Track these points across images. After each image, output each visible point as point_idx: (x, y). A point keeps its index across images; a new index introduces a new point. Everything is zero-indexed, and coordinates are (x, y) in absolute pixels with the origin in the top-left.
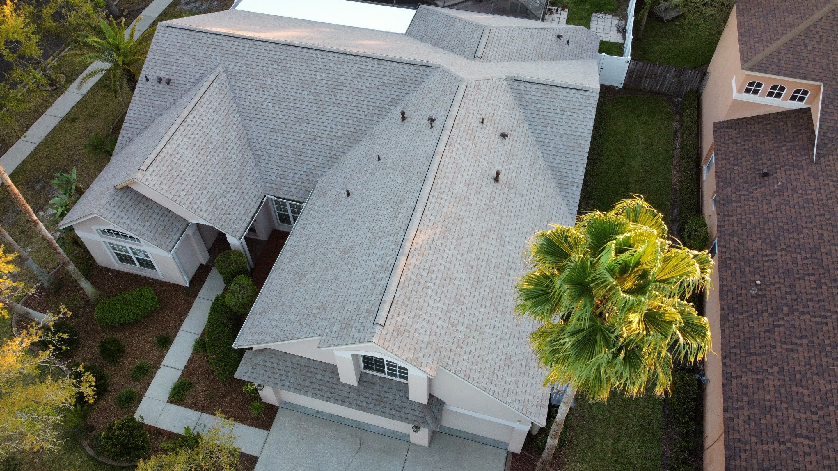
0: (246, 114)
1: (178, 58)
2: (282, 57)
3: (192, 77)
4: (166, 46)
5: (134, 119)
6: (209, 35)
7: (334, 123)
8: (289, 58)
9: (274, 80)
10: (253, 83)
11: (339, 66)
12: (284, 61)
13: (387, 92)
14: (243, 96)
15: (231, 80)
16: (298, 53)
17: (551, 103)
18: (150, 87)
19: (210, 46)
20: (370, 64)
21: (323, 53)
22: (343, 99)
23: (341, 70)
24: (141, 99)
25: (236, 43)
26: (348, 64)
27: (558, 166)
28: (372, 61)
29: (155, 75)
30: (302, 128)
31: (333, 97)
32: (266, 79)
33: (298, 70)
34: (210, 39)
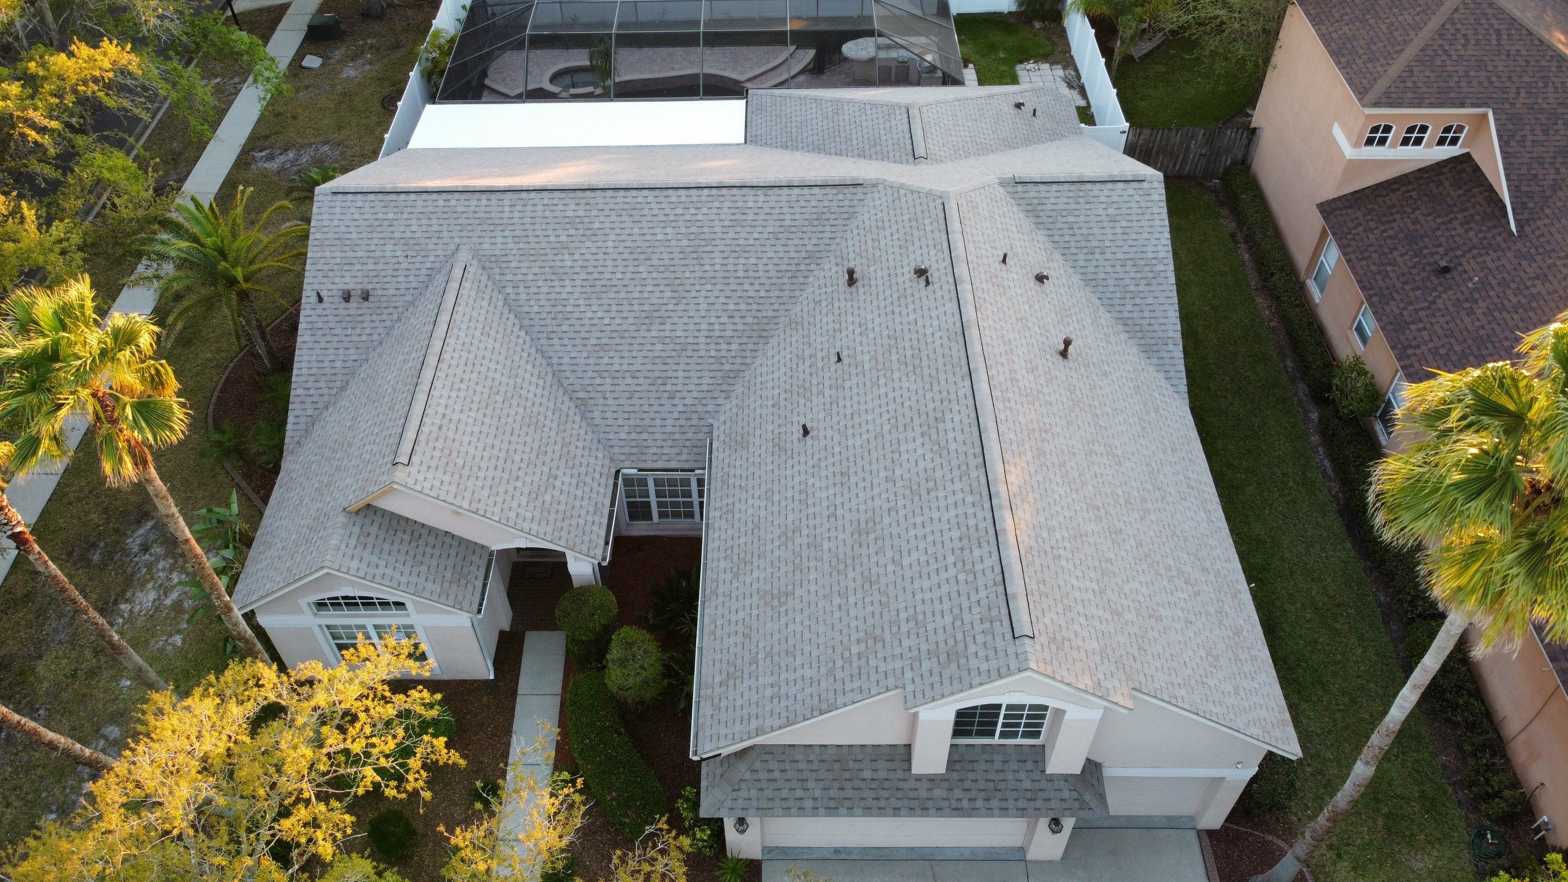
0: (536, 329)
1: (373, 248)
2: (581, 213)
3: (411, 279)
4: (343, 229)
5: (312, 378)
6: (425, 196)
7: (713, 314)
8: (594, 213)
9: (577, 257)
10: (536, 270)
11: (693, 211)
12: (586, 220)
13: (796, 242)
14: (523, 296)
15: (491, 272)
16: (608, 200)
17: (1089, 213)
18: (329, 312)
19: (433, 216)
20: (751, 198)
21: (657, 193)
22: (717, 267)
23: (700, 217)
24: (317, 338)
25: (484, 202)
26: (709, 205)
27: (1131, 315)
28: (752, 192)
29: (333, 287)
30: (654, 334)
31: (697, 268)
32: (560, 257)
33: (618, 231)
34: (429, 203)
